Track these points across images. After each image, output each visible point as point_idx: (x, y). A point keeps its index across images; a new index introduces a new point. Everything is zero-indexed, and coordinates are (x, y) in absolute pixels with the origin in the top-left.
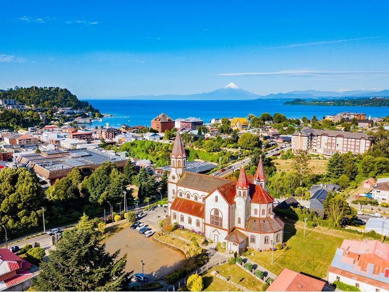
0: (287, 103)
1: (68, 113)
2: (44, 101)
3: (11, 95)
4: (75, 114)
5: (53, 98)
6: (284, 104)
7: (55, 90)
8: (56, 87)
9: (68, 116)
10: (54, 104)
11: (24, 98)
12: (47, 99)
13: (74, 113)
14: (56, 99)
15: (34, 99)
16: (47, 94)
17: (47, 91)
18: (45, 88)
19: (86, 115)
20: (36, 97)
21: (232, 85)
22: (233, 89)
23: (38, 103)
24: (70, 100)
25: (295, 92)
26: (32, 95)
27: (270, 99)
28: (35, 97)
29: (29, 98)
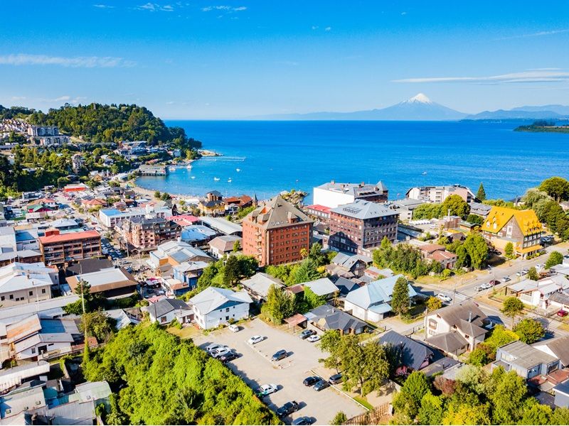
0: (522, 128)
1: (135, 153)
2: (104, 129)
3: (54, 118)
4: (148, 154)
5: (121, 123)
6: (515, 130)
7: (127, 111)
8: (130, 105)
9: (134, 157)
10: (119, 135)
11: (72, 124)
12: (110, 126)
13: (145, 152)
14: (125, 126)
15: (89, 124)
16: (111, 116)
17: (113, 111)
18: (113, 105)
19: (169, 155)
20: (93, 122)
21: (421, 97)
22: (422, 103)
23: (93, 132)
24: (149, 126)
25: (526, 107)
26: (86, 119)
27: (485, 120)
28: (90, 121)
29: (80, 123)
